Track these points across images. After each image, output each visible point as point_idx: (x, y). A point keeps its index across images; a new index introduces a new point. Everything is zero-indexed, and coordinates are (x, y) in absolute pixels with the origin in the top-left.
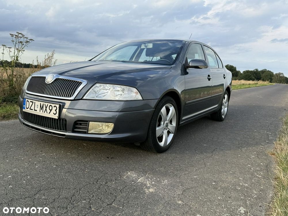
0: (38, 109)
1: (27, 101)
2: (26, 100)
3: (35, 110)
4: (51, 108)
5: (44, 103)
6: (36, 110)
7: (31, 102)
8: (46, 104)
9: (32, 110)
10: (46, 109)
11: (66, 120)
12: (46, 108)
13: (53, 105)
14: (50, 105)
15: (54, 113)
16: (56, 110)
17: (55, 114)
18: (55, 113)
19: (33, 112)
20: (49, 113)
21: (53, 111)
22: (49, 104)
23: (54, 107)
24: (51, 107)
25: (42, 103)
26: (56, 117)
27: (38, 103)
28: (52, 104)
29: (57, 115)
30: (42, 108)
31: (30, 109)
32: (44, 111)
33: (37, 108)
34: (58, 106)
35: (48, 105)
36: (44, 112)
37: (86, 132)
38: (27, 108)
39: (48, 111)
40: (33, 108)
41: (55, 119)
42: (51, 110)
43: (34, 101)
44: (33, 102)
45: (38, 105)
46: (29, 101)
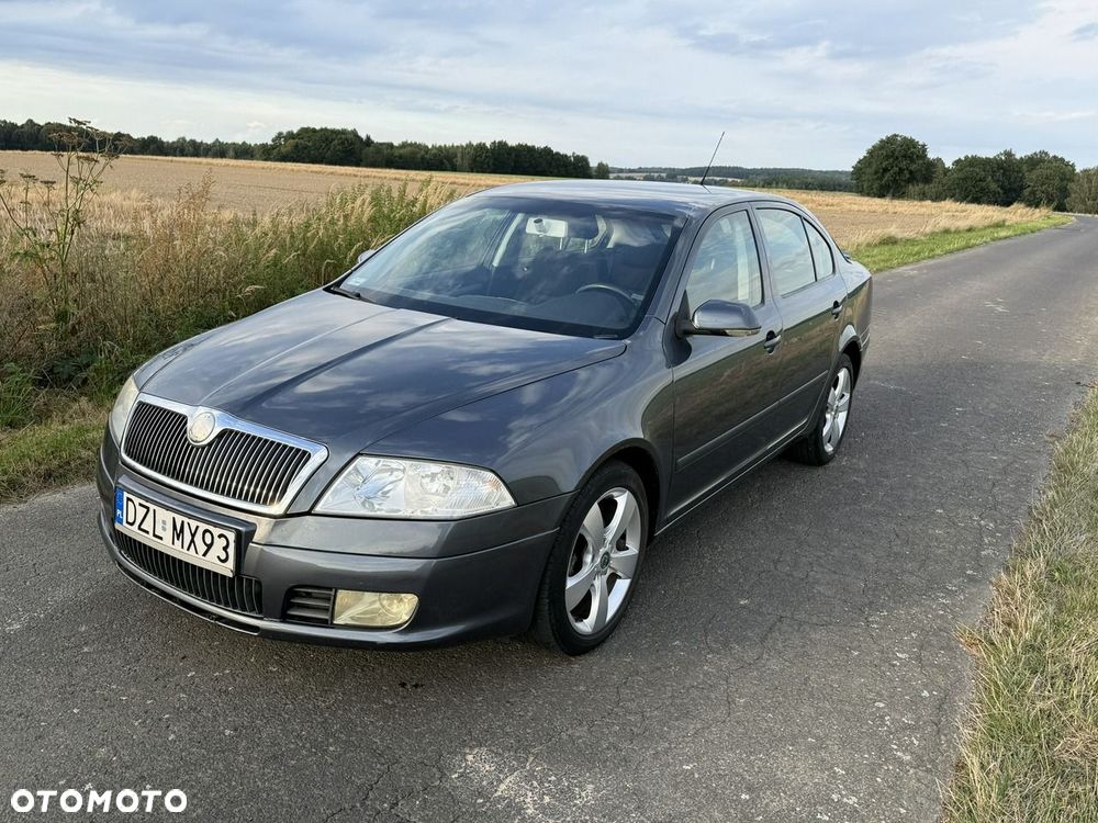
0: (168, 535)
1: (128, 499)
2: (126, 495)
3: (155, 535)
4: (208, 541)
5: (186, 520)
6: (161, 538)
7: (140, 505)
8: (194, 524)
9: (147, 532)
10: (192, 541)
11: (259, 583)
12: (193, 535)
13: (217, 531)
14: (206, 531)
15: (218, 557)
16: (225, 549)
17: (224, 561)
18: (223, 557)
19: (148, 540)
20: (204, 555)
21: (217, 550)
22: (203, 526)
23: (220, 536)
24: (208, 536)
25: (179, 519)
26: (227, 569)
27: (165, 516)
28: (211, 528)
29: (231, 564)
30: (178, 533)
31: (140, 528)
32: (186, 546)
33: (164, 529)
34: (231, 536)
35: (197, 527)
36: (188, 549)
37: (327, 620)
38: (127, 522)
39: (202, 548)
40: (148, 525)
41: (224, 577)
42: (209, 546)
43: (152, 507)
44: (148, 508)
45: (164, 522)
46: (137, 500)
